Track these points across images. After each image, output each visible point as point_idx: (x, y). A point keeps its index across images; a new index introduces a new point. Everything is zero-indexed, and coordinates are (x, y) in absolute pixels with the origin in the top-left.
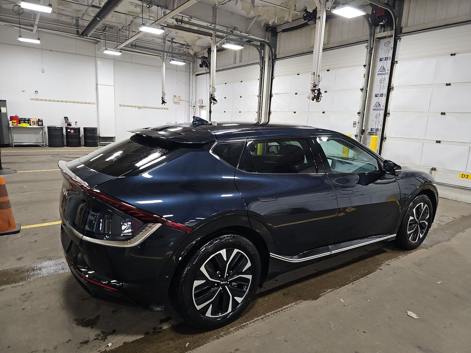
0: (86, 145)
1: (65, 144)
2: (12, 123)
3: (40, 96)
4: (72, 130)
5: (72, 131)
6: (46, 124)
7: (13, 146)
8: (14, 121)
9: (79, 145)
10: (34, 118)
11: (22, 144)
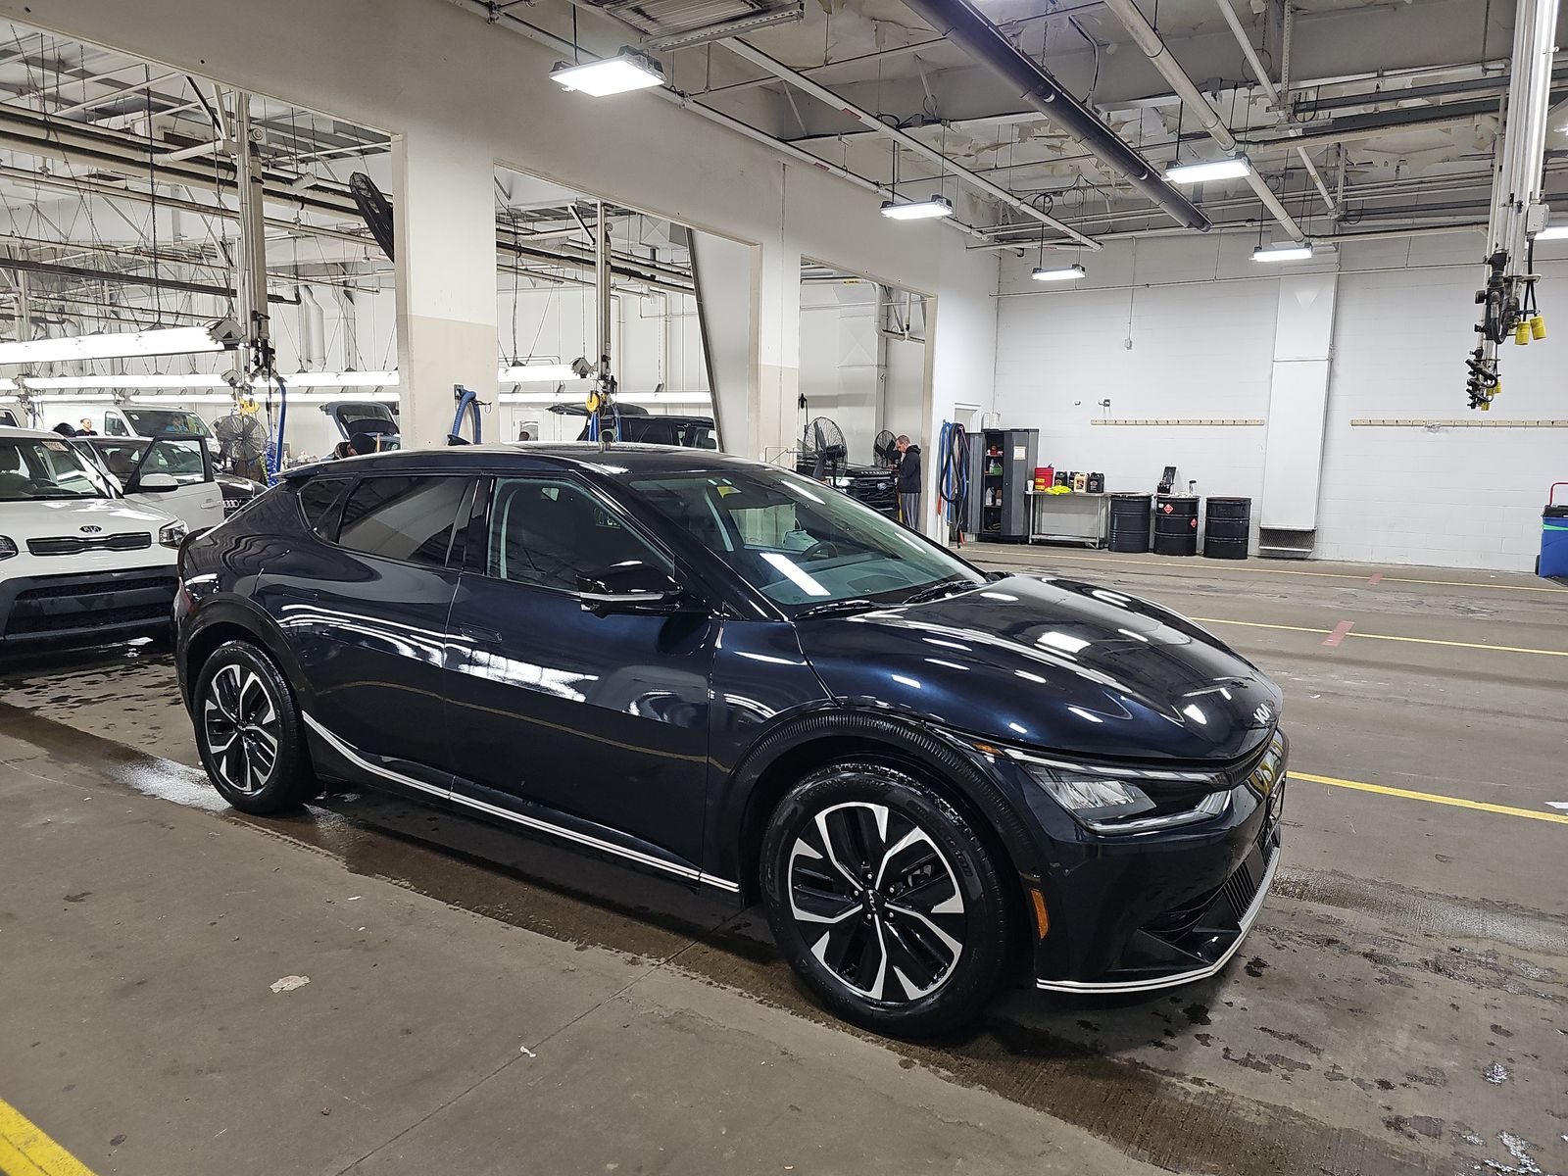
0: (1208, 553)
1: (1151, 546)
2: (1035, 484)
3: (1114, 413)
4: (1168, 506)
5: (1169, 508)
6: (1110, 488)
7: (1030, 542)
8: (1039, 480)
9: (1190, 551)
10: (1083, 470)
11: (1049, 538)
